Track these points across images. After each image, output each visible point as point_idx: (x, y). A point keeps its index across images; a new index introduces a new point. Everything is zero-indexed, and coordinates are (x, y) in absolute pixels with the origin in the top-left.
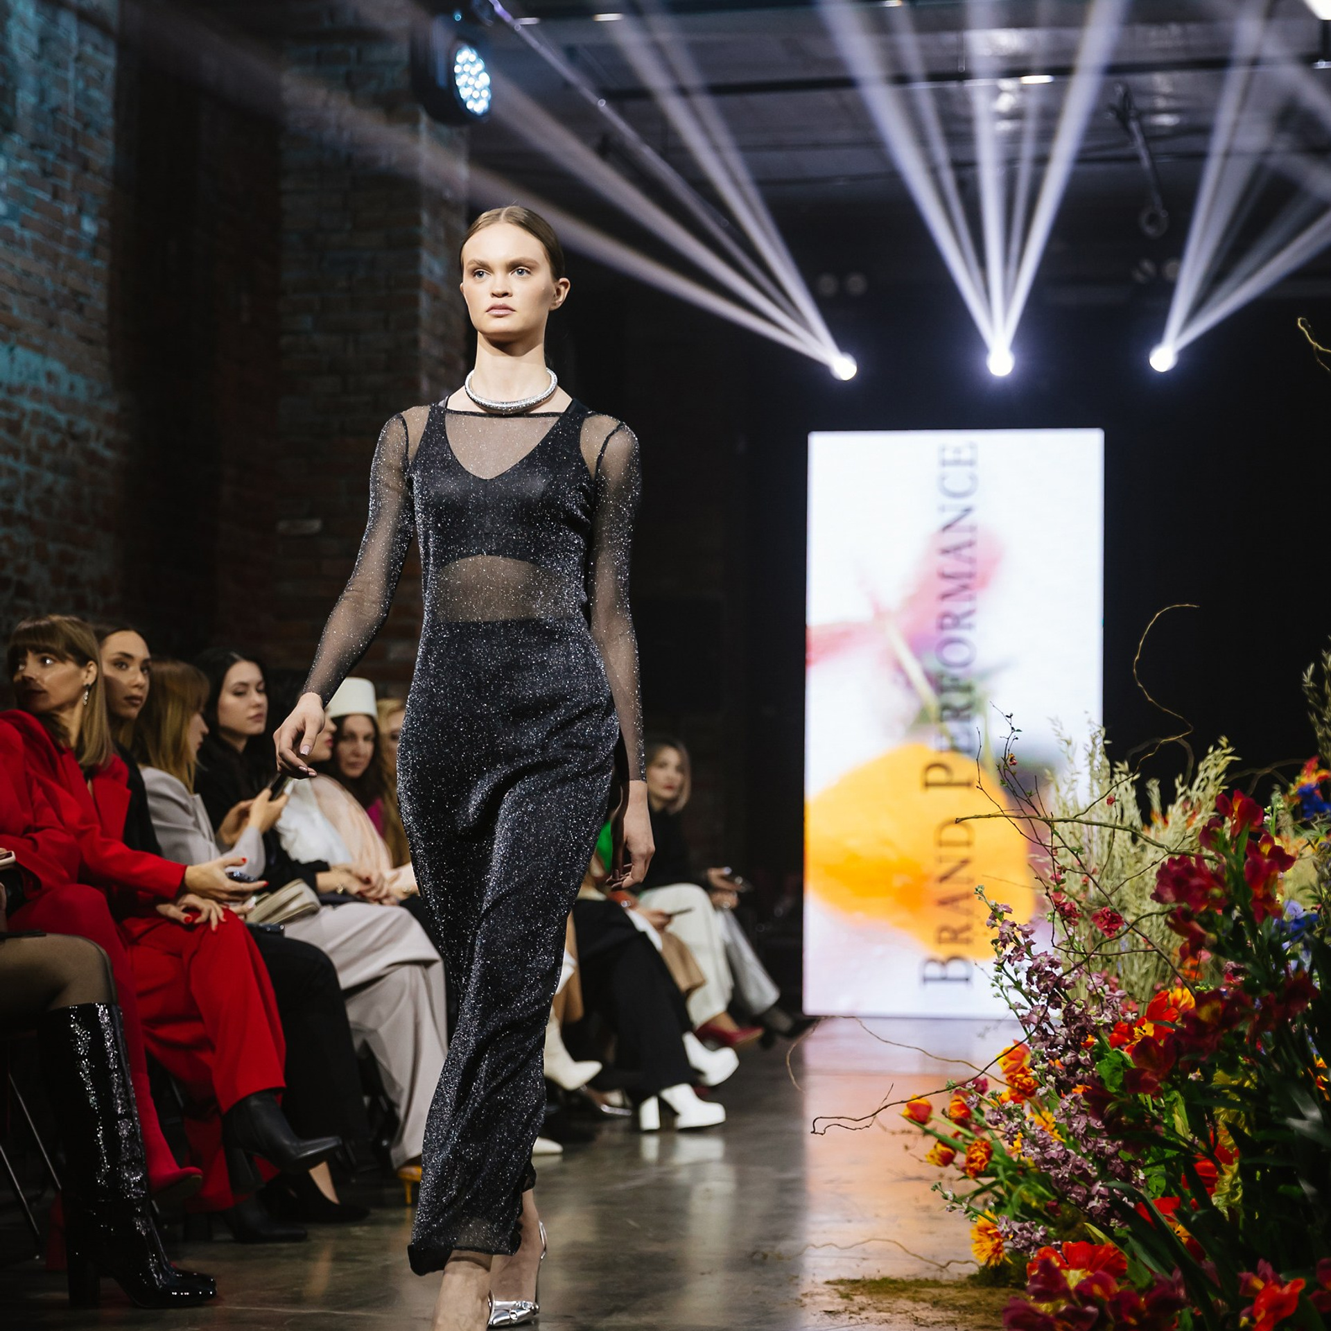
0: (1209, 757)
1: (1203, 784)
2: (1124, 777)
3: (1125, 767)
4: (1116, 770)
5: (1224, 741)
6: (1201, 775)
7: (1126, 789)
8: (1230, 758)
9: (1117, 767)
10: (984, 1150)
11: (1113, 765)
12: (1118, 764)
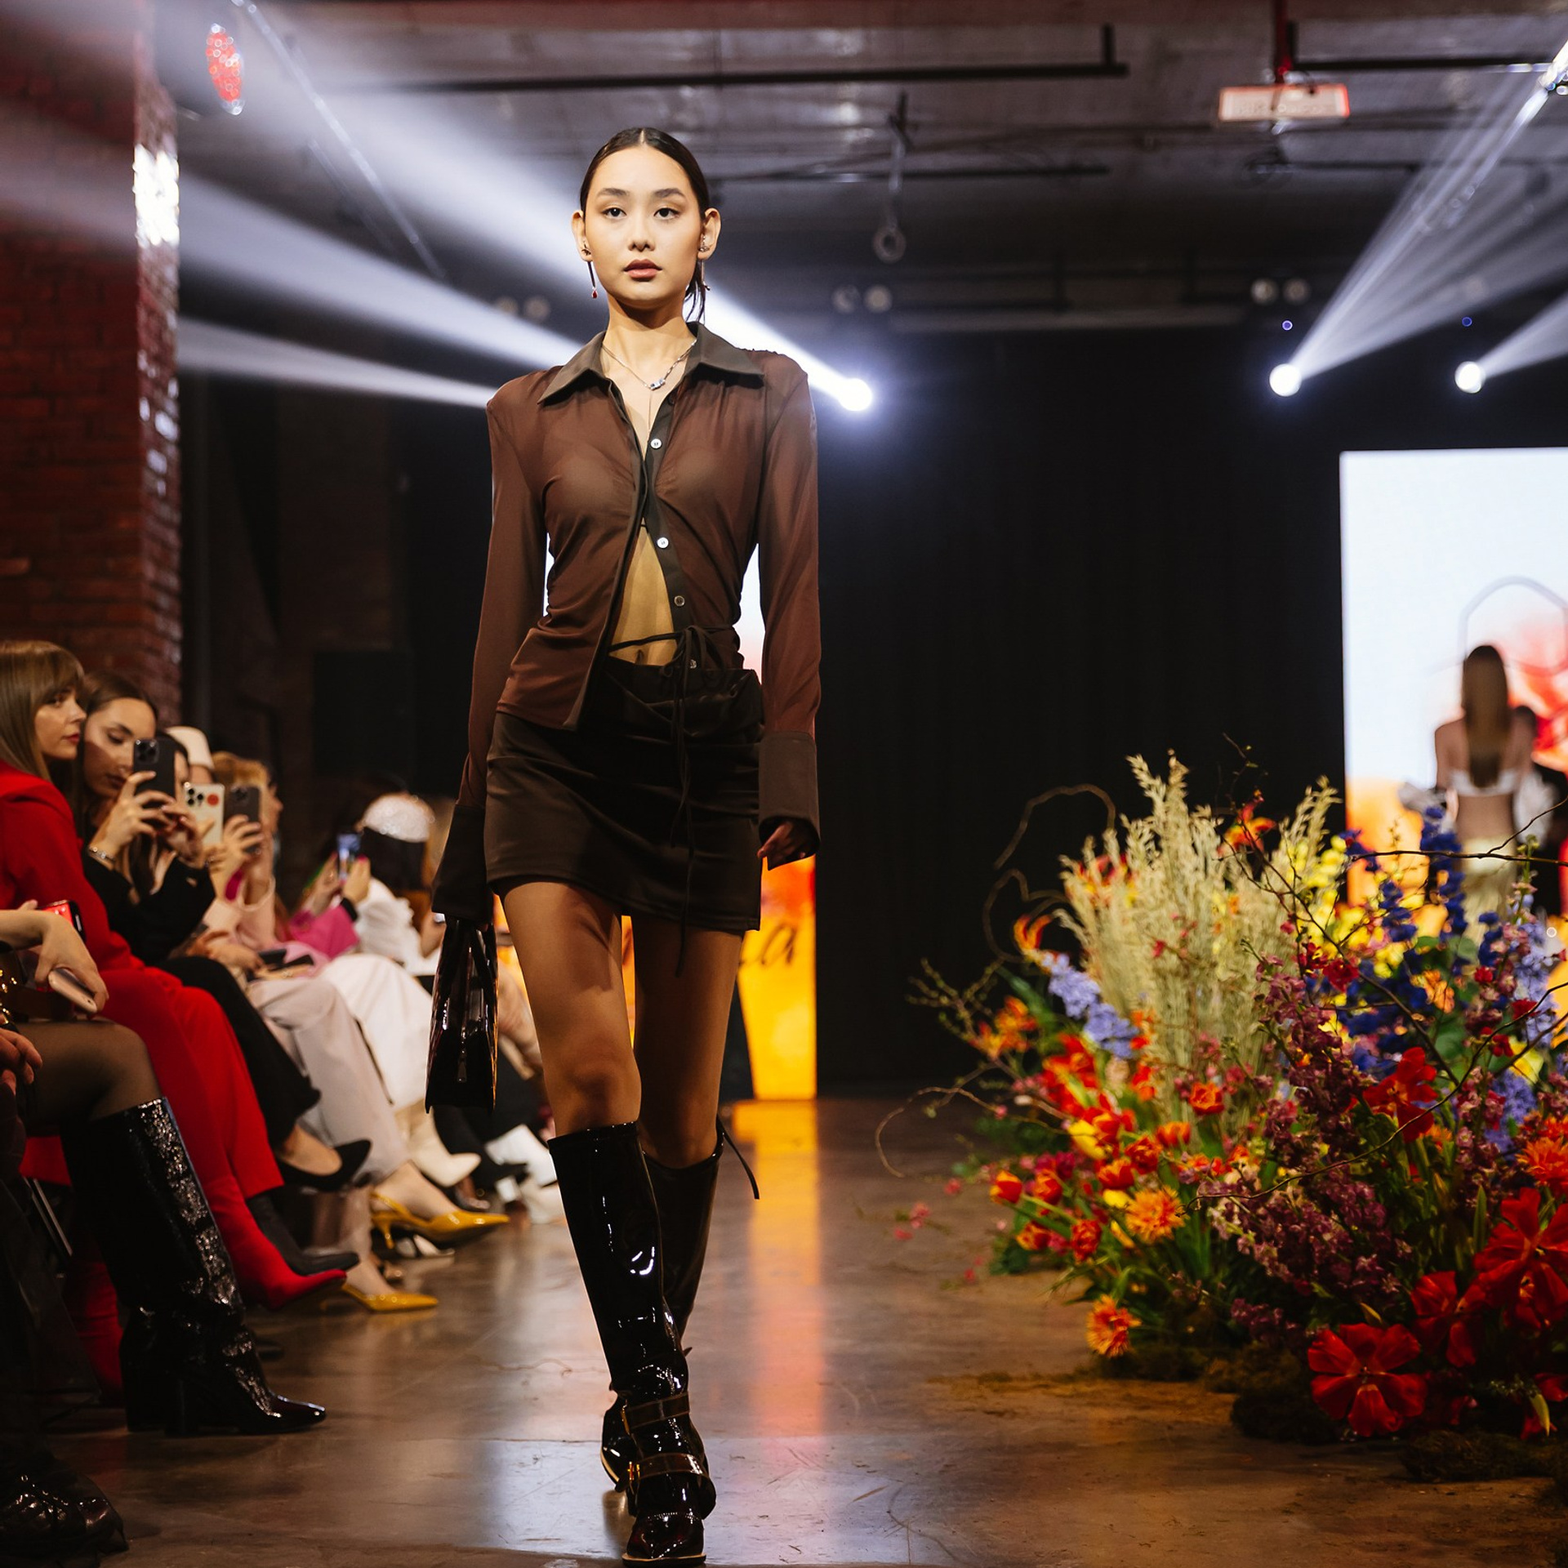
0: (1309, 799)
1: (1303, 828)
2: (1205, 822)
3: (1207, 811)
4: (1195, 815)
5: (1323, 782)
6: (1300, 819)
7: (1209, 835)
8: (1329, 800)
9: (1196, 811)
10: (1093, 1228)
11: (1192, 810)
12: (1199, 808)
